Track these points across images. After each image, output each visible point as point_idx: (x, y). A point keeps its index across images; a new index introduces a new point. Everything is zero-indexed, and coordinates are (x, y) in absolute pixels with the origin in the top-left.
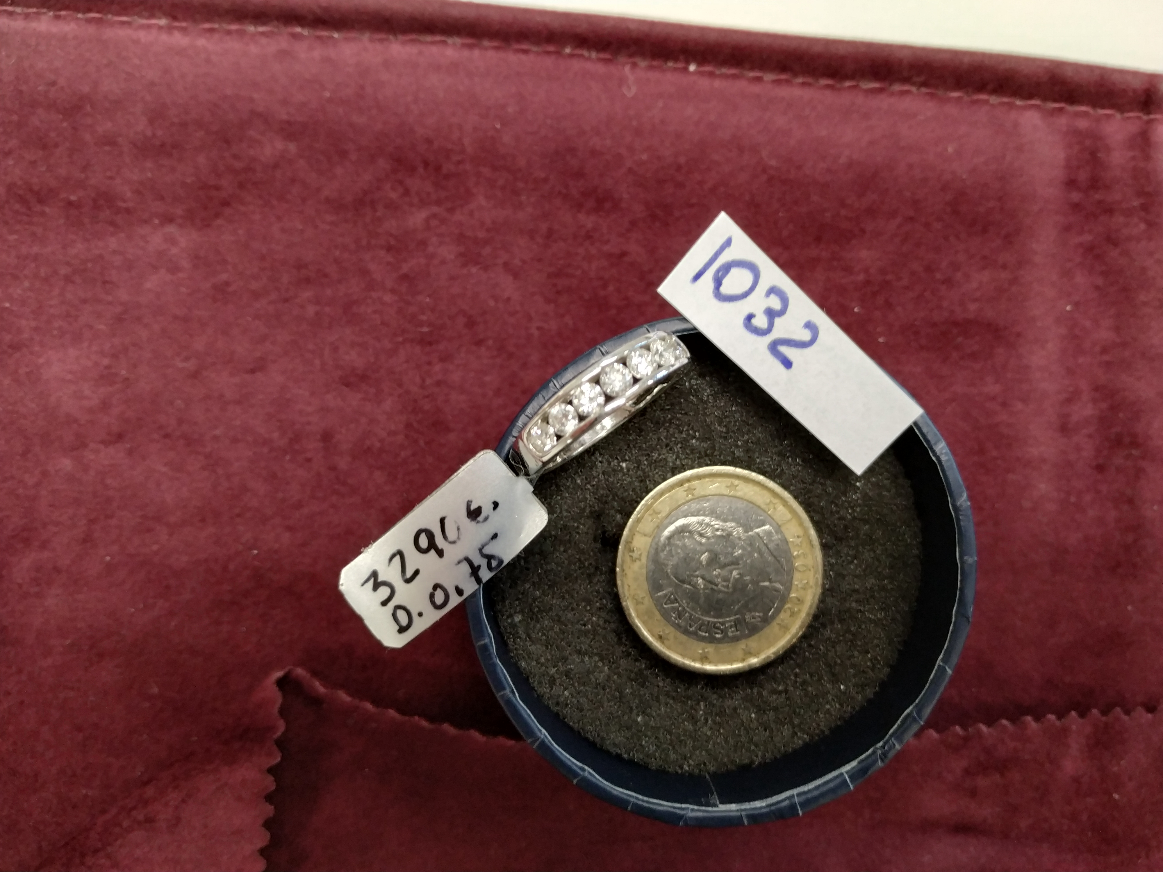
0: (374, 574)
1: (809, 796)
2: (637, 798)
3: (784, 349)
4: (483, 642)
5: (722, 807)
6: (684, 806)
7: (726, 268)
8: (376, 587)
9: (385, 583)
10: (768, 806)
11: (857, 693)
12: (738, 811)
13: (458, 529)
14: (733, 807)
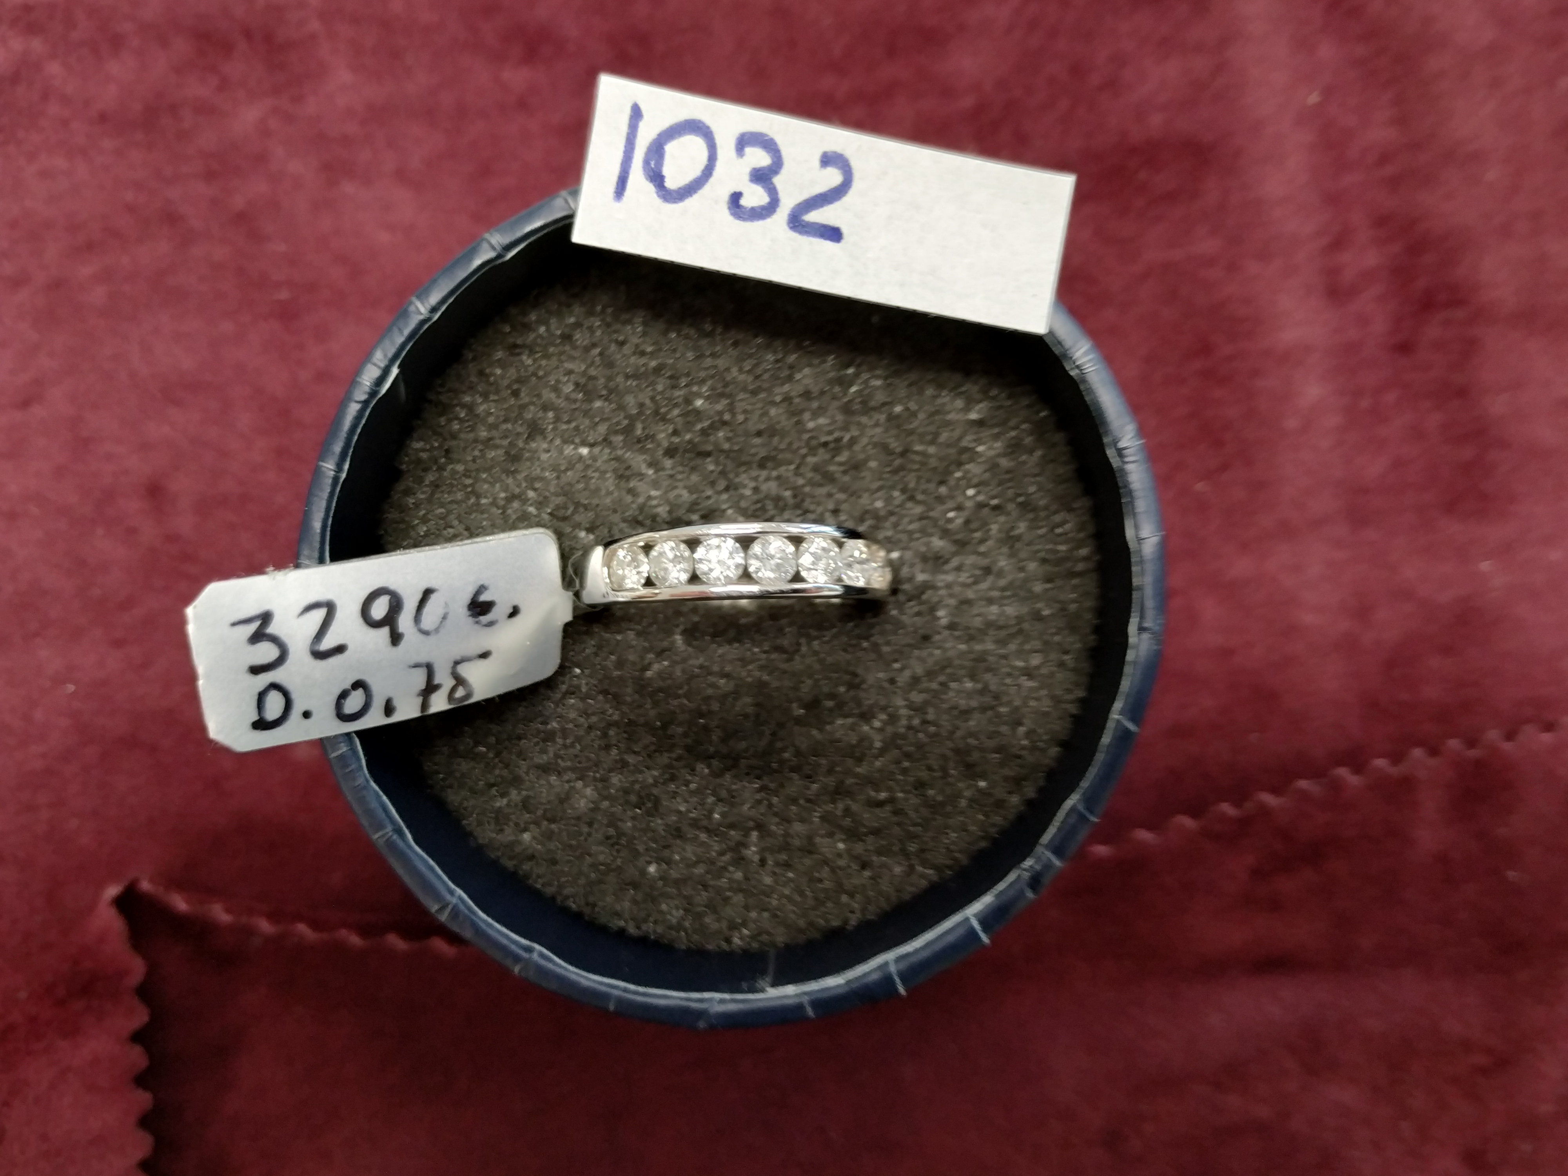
0: (266, 618)
1: (914, 959)
3: (814, 217)
5: (773, 992)
6: (706, 995)
7: (657, 150)
8: (257, 637)
9: (274, 640)
10: (848, 982)
11: (1009, 792)
12: (797, 995)
13: (444, 618)
14: (790, 989)
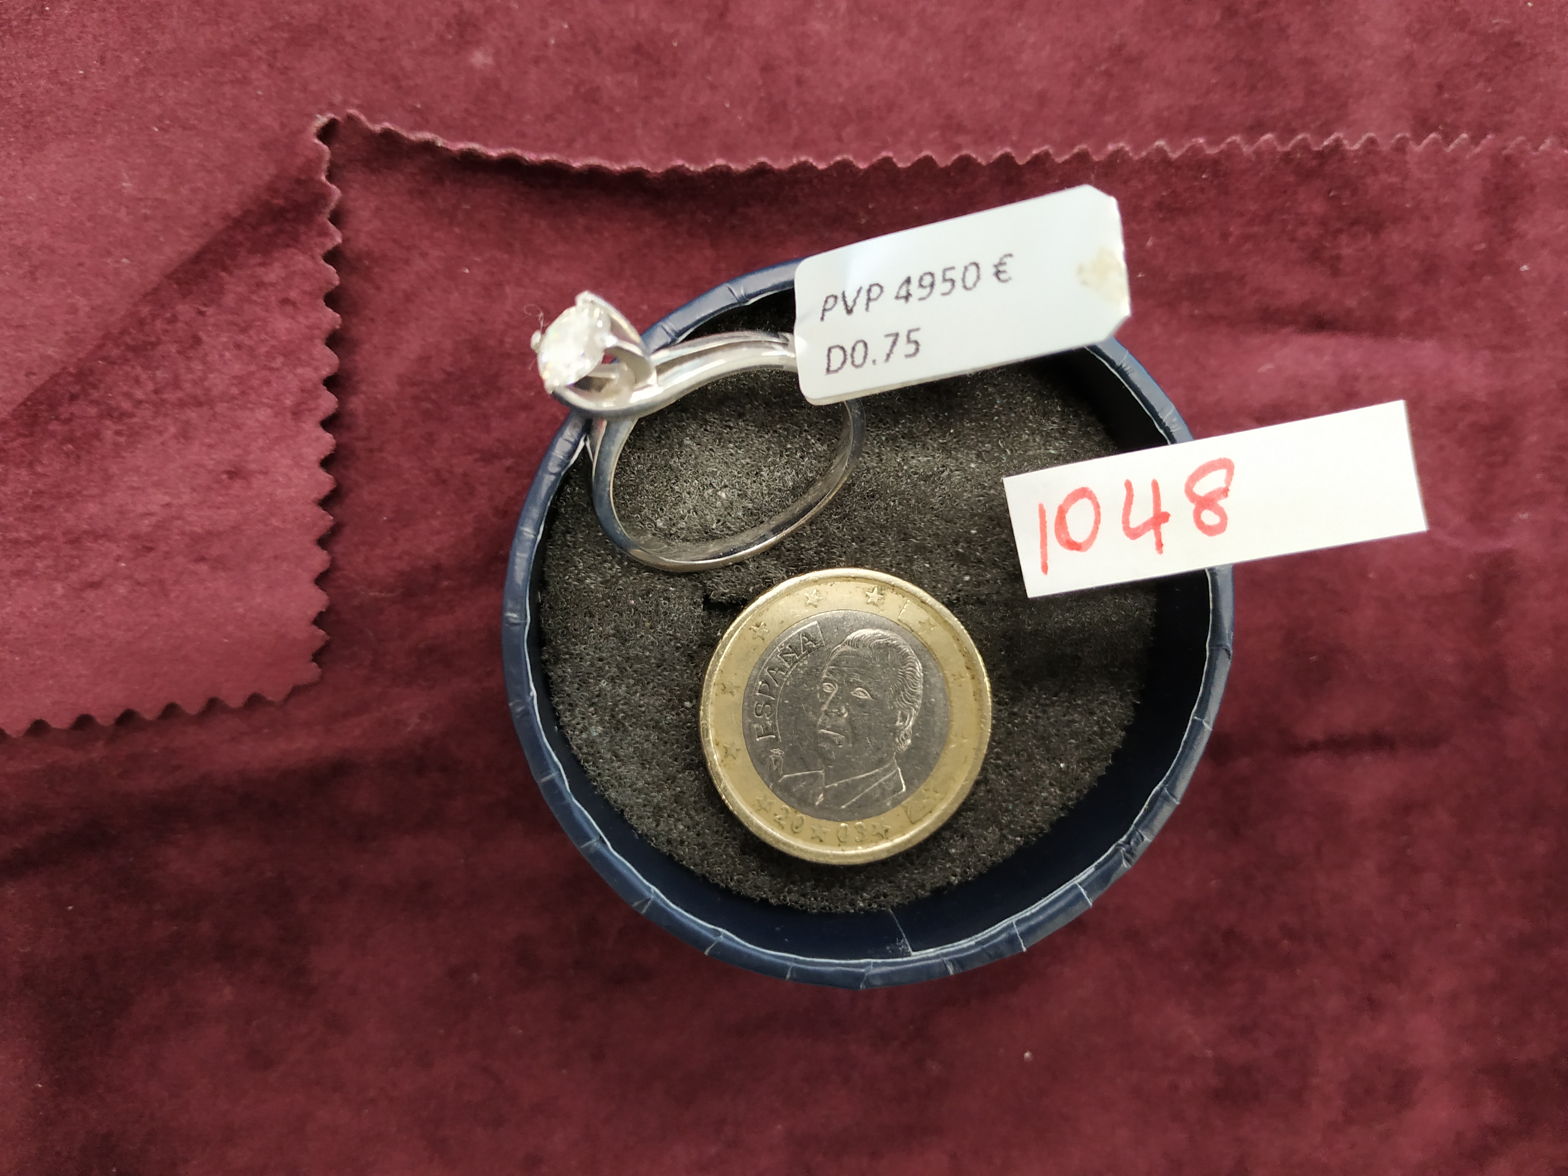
1: (1032, 923)
2: (796, 960)
4: (548, 778)
5: (916, 955)
6: (862, 961)
10: (978, 944)
11: (1083, 771)
12: (937, 957)
14: (931, 952)
